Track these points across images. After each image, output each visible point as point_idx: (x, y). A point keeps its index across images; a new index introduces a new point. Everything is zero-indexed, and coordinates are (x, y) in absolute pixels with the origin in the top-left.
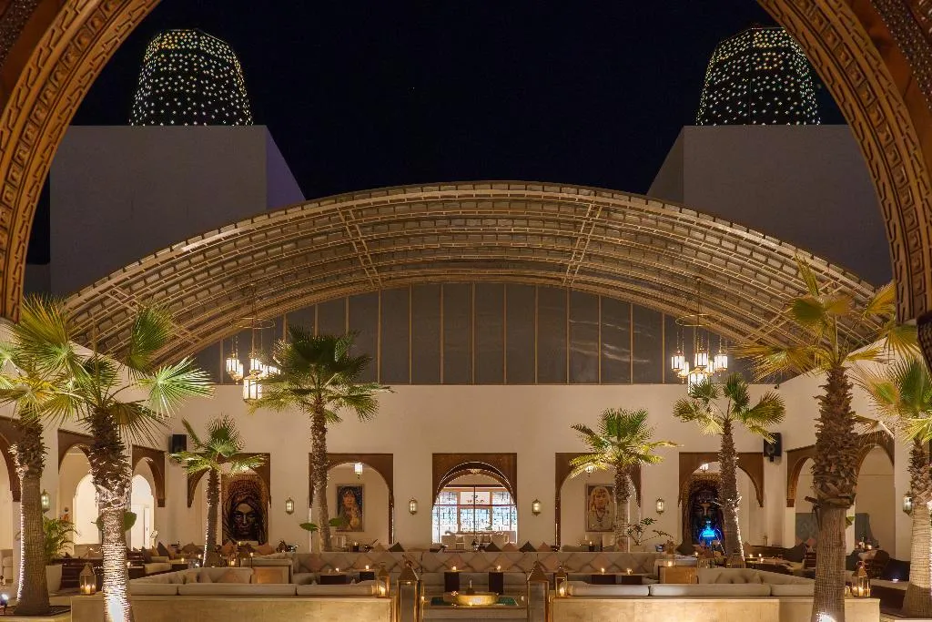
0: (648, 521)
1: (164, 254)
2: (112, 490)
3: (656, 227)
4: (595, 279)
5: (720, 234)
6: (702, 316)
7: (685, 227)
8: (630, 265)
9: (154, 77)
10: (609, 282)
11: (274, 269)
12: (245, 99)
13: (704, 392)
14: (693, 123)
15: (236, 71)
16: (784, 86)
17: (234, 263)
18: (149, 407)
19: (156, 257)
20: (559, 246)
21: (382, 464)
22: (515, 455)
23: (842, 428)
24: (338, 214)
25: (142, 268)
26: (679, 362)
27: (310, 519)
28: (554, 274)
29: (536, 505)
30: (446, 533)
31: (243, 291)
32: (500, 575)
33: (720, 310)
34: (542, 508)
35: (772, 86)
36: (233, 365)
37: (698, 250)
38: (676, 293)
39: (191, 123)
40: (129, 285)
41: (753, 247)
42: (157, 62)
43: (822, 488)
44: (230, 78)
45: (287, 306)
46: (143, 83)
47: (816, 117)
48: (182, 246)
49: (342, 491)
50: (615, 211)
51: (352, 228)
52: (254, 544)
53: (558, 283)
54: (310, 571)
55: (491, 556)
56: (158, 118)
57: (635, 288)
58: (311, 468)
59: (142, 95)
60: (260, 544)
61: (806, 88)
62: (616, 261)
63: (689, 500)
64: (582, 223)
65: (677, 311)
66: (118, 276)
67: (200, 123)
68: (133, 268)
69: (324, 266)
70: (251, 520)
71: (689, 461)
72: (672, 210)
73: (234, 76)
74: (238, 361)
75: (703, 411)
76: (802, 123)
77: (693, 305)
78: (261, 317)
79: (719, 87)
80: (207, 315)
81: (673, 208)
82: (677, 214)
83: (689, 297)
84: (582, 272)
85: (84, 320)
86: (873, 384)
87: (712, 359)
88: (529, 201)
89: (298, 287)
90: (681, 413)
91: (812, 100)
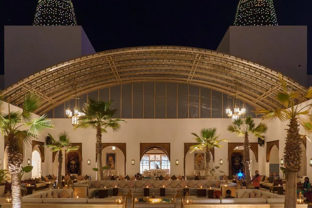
0: (217, 168)
1: (43, 72)
2: (15, 165)
3: (221, 62)
4: (198, 81)
5: (243, 65)
6: (237, 94)
7: (232, 62)
8: (211, 76)
9: (42, 8)
10: (203, 82)
11: (83, 78)
12: (74, 16)
13: (238, 122)
14: (233, 25)
15: (71, 6)
16: (265, 12)
17: (69, 75)
18: (30, 132)
19: (40, 73)
20: (186, 69)
21: (122, 147)
22: (170, 144)
23: (296, 142)
24: (106, 58)
25: (35, 77)
26: (228, 111)
27: (96, 167)
28: (184, 79)
29: (177, 161)
30: (145, 170)
31: (72, 85)
32: (164, 189)
33: (243, 92)
34: (179, 162)
35: (261, 12)
36: (68, 112)
37: (236, 71)
38: (227, 86)
39: (55, 25)
40: (31, 83)
41: (256, 70)
42: (43, 3)
43: (288, 165)
44: (69, 9)
45: (88, 91)
46: (38, 10)
47: (276, 23)
48: (49, 69)
49: (108, 155)
50: (206, 57)
51: (111, 63)
52: (76, 175)
53: (185, 82)
54: (95, 187)
55: (161, 182)
56: (43, 23)
57: (213, 84)
58: (96, 149)
59: (37, 15)
60: (78, 175)
61: (273, 13)
62: (206, 75)
63: (231, 159)
64: (194, 61)
65: (228, 92)
66: (26, 80)
67: (58, 25)
68: (32, 77)
69: (101, 76)
70: (76, 166)
71: (231, 146)
72: (226, 56)
73: (70, 8)
74: (70, 110)
75: (238, 129)
76: (271, 25)
77: (234, 90)
78: (78, 94)
79: (242, 12)
80: (59, 94)
81: (227, 55)
82: (228, 58)
83: (232, 87)
84: (194, 78)
85: (14, 96)
86: (304, 122)
87: (240, 110)
88: (175, 53)
89: (92, 83)
90: (230, 130)
91: (275, 17)
